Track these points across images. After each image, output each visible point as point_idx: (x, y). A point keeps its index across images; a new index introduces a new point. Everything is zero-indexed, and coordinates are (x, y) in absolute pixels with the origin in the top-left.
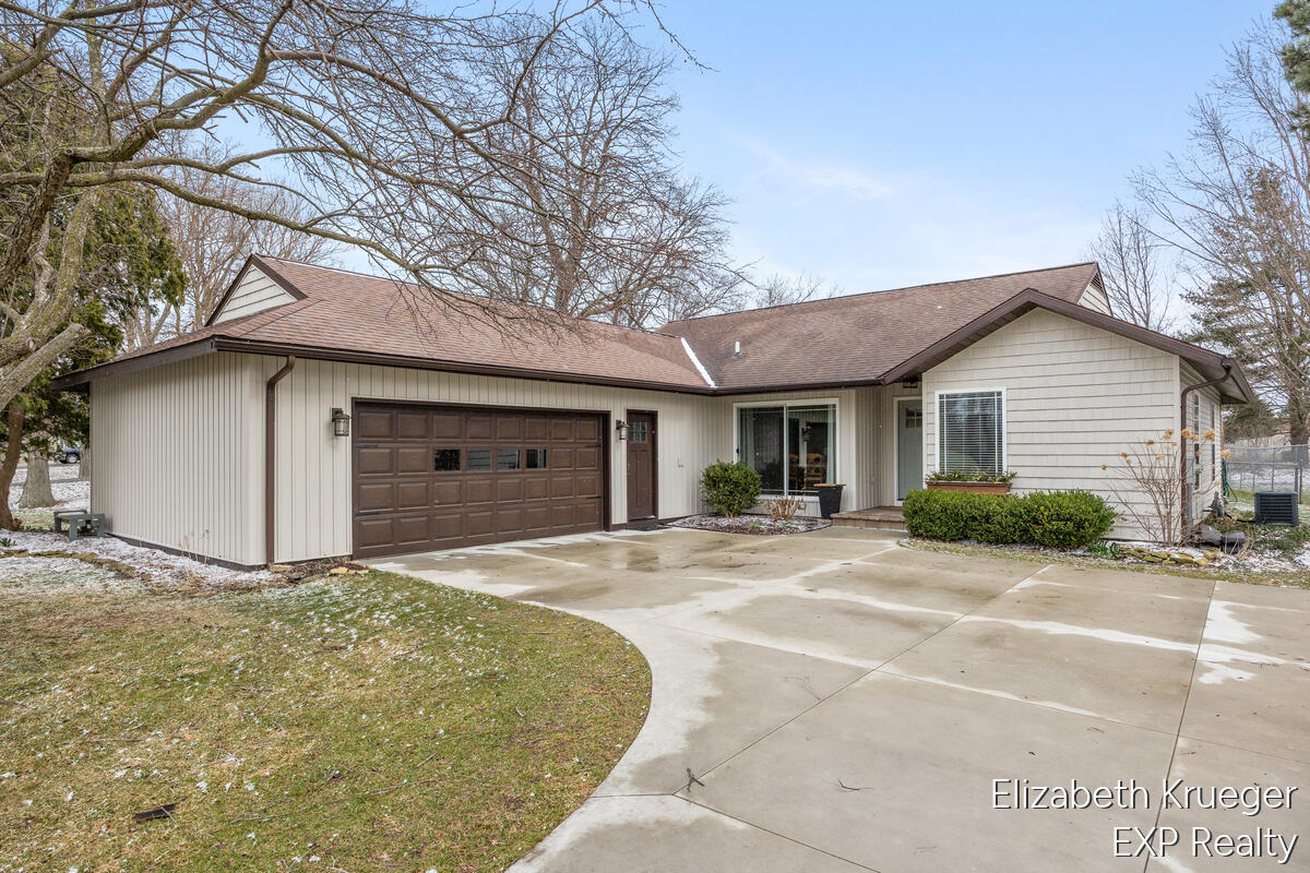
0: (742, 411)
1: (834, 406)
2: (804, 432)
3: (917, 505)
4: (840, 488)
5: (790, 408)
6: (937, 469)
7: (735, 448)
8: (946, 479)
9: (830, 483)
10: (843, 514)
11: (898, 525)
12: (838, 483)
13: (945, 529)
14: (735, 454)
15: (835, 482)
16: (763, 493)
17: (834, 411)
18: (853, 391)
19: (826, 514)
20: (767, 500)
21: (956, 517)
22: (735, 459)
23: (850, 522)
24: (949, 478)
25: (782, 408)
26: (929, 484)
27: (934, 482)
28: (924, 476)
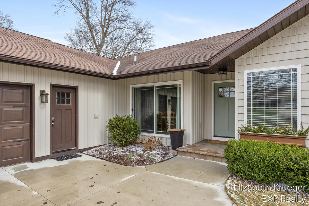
0: (135, 90)
1: (180, 85)
2: (169, 101)
3: (238, 153)
4: (182, 133)
5: (158, 87)
6: (245, 124)
7: (131, 108)
8: (254, 131)
9: (177, 129)
10: (184, 147)
11: (218, 159)
12: (182, 128)
13: (263, 176)
14: (131, 111)
15: (180, 128)
16: (143, 131)
17: (180, 88)
18: (190, 72)
19: (174, 147)
20: (144, 136)
21: (273, 167)
22: (131, 113)
23: (188, 154)
24: (257, 131)
25: (153, 87)
26: (242, 135)
27: (246, 133)
28: (237, 128)
